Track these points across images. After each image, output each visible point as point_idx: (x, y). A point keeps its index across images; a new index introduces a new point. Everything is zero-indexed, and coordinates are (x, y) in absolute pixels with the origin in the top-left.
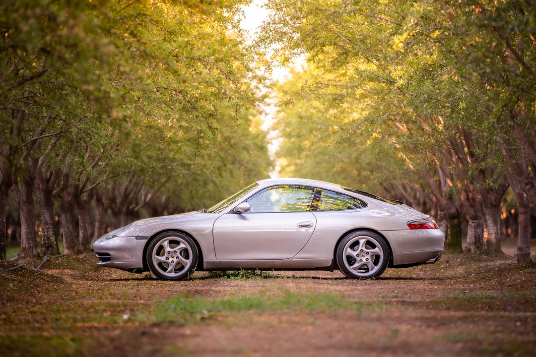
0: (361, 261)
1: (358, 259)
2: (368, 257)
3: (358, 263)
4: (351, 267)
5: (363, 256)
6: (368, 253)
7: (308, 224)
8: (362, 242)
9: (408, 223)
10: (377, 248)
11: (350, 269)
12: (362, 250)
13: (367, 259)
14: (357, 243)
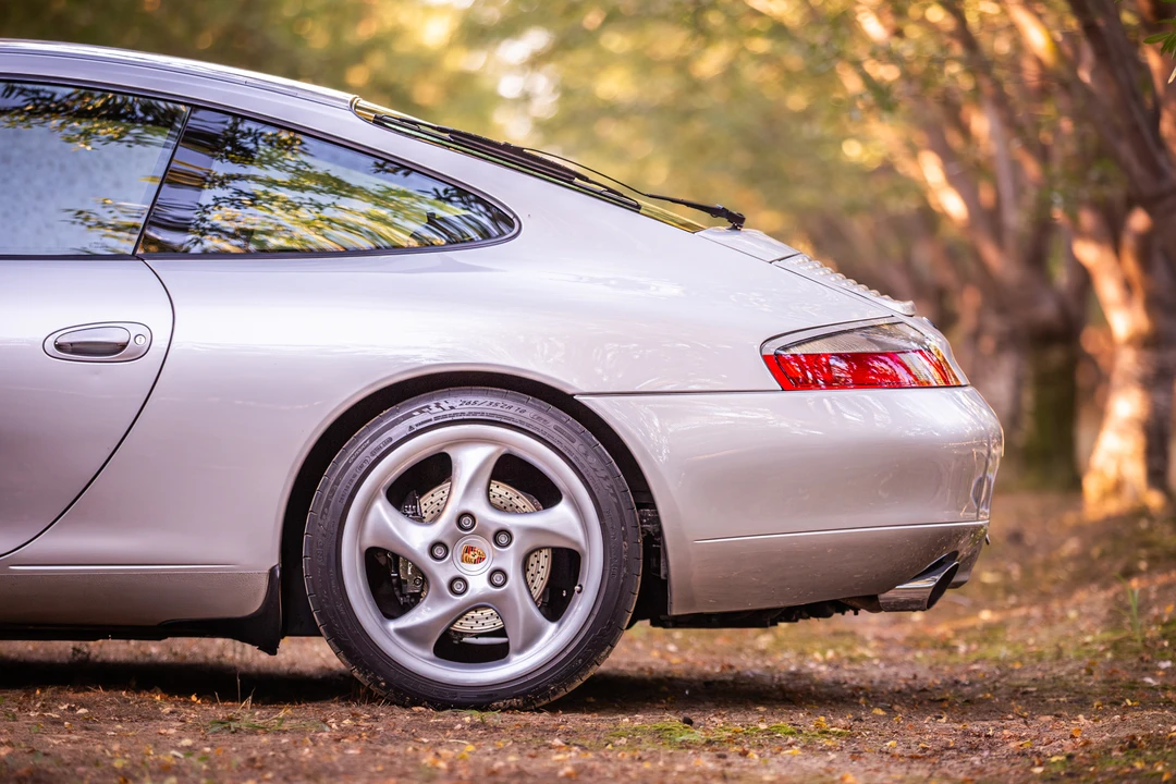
0: (458, 584)
1: (442, 573)
2: (509, 561)
3: (441, 597)
4: (393, 625)
5: (472, 555)
6: (501, 536)
7: (117, 336)
8: (471, 461)
9: (771, 349)
10: (562, 510)
11: (387, 635)
12: (465, 519)
13: (497, 576)
14: (433, 471)
